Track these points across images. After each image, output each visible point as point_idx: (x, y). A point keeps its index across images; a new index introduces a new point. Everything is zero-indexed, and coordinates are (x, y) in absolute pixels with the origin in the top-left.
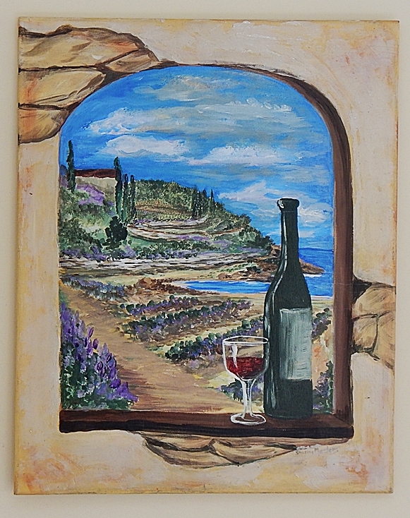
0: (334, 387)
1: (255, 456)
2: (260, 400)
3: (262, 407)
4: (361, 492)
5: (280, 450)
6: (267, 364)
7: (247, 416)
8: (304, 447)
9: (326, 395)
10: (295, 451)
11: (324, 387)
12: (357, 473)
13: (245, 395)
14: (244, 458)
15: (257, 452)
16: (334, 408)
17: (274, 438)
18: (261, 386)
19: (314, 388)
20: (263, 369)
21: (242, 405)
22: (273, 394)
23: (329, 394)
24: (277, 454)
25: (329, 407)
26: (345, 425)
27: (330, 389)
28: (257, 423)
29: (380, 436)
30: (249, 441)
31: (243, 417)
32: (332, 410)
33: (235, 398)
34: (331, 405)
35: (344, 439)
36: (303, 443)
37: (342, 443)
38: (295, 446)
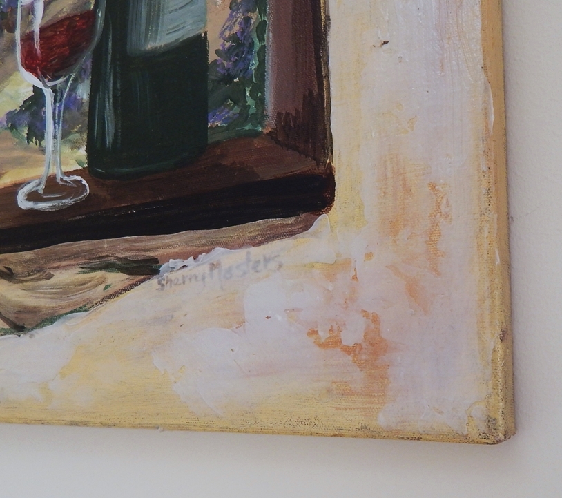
0: (269, 35)
1: (59, 303)
2: (80, 132)
3: (82, 153)
4: (369, 433)
5: (117, 279)
6: (100, 23)
7: (52, 185)
8: (180, 262)
9: (246, 69)
10: (154, 282)
11: (239, 46)
12: (348, 350)
13: (50, 127)
14: (33, 311)
15: (65, 291)
16: (270, 108)
17: (105, 243)
18: (83, 92)
19: (212, 56)
20: (89, 40)
21: (39, 156)
22: (109, 105)
23: (254, 65)
24: (111, 291)
25: (253, 110)
26: (304, 166)
27: (257, 45)
28: (68, 201)
29: (433, 187)
30: (49, 258)
31: (41, 190)
32: (260, 118)
33: (29, 138)
34: (261, 102)
35: (302, 216)
36: (177, 250)
37: (292, 234)
38: (155, 261)
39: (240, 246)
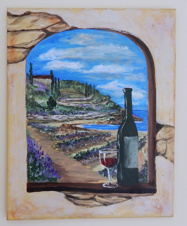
0: (148, 171)
1: (113, 202)
2: (116, 177)
3: (116, 180)
4: (160, 217)
5: (124, 199)
6: (119, 161)
7: (110, 184)
8: (135, 197)
9: (145, 174)
10: (131, 200)
11: (143, 171)
12: (158, 208)
13: (109, 175)
14: (108, 203)
15: (115, 200)
16: (148, 180)
17: (122, 194)
18: (116, 171)
19: (139, 171)
20: (117, 163)
21: (108, 179)
22: (121, 174)
23: (146, 174)
24: (123, 200)
25: (146, 180)
26: (153, 188)
27: (146, 172)
28: (114, 187)
29: (168, 192)
30: (111, 195)
31: (108, 184)
32: (147, 181)
33: (104, 176)
34: (147, 179)
35: (152, 194)
36: (134, 196)
37: (152, 195)
38: (131, 197)
39: (144, 196)
